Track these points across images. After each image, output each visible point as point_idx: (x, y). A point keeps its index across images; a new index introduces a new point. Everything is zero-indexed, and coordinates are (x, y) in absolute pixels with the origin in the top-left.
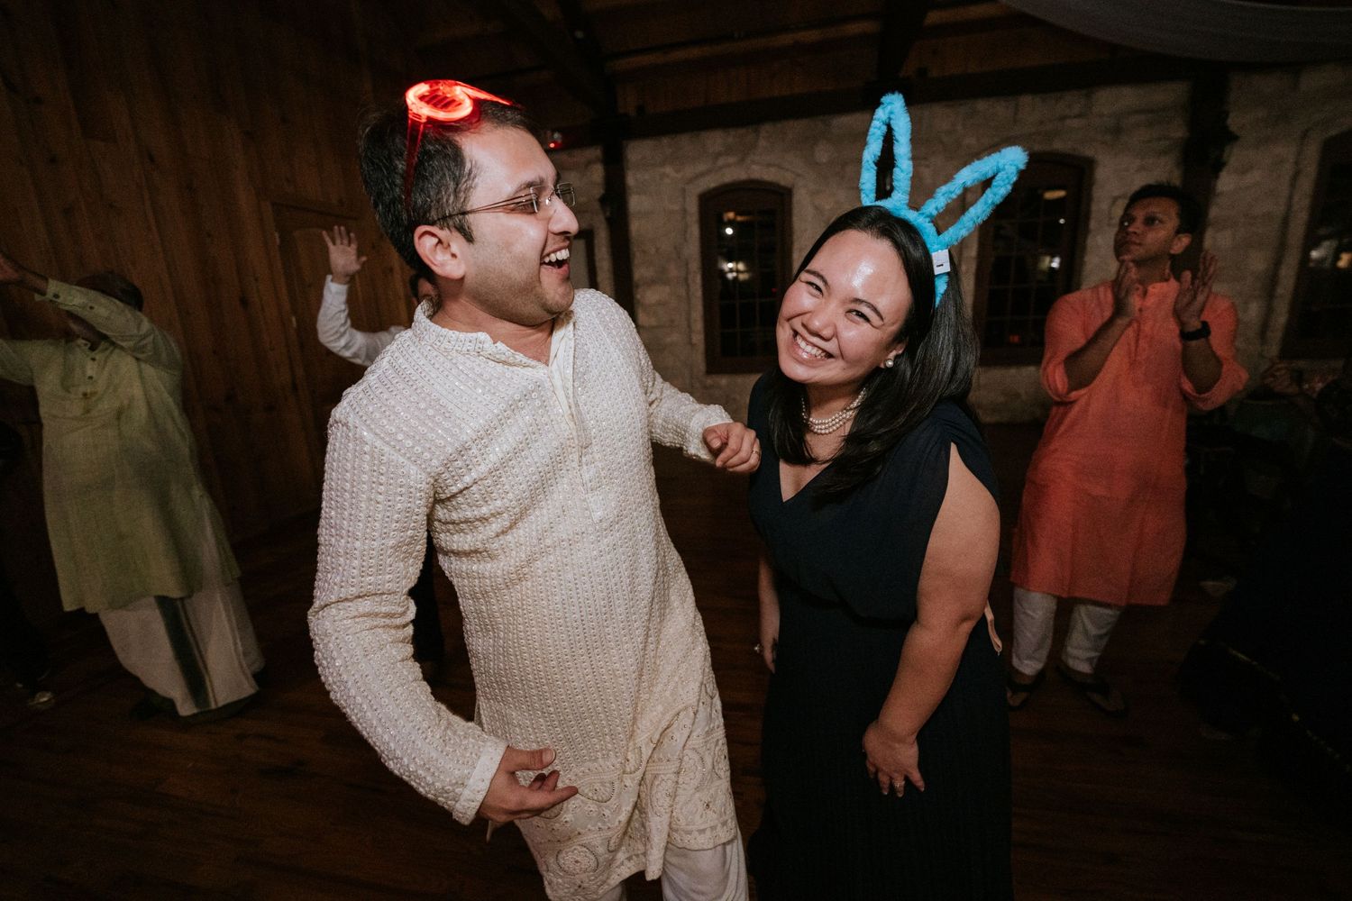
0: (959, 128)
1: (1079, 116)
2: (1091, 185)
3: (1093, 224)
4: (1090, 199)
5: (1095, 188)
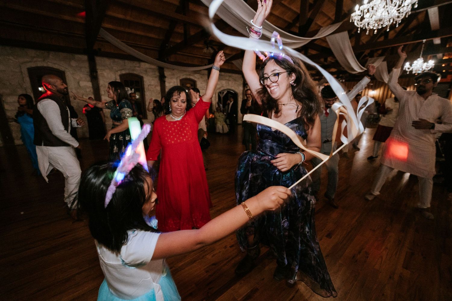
0: (112, 64)
1: (138, 67)
2: (143, 82)
3: (145, 90)
4: (144, 85)
5: (144, 82)
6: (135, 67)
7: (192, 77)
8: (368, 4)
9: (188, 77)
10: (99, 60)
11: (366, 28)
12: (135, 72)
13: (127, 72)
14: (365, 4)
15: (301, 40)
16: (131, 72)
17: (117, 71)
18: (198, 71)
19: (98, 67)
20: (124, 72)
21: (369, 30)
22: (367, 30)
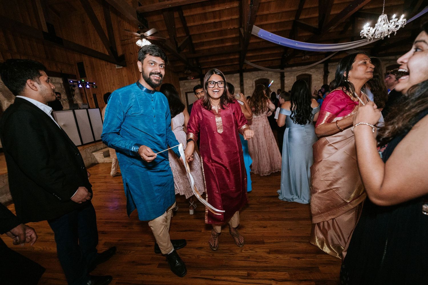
6: (265, 74)
7: (307, 73)
9: (304, 73)
10: (245, 74)
12: (264, 78)
13: (260, 78)
16: (262, 78)
17: (254, 79)
18: (314, 66)
19: (244, 79)
20: (257, 79)
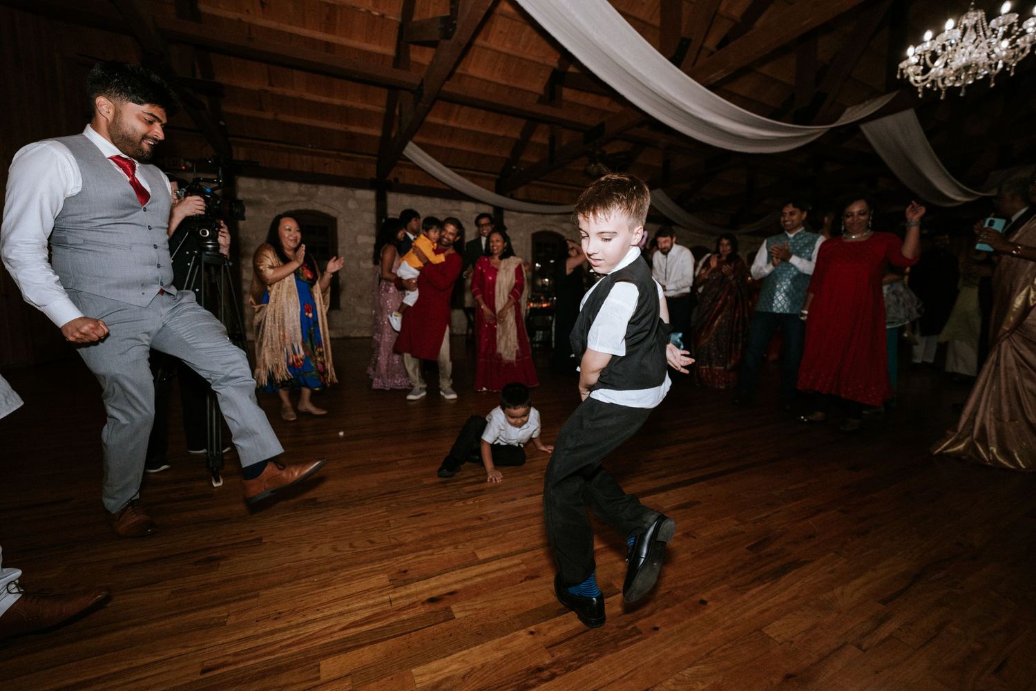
8: (933, 41)
11: (939, 89)
14: (926, 42)
15: (796, 132)
21: (946, 92)
22: (942, 91)
